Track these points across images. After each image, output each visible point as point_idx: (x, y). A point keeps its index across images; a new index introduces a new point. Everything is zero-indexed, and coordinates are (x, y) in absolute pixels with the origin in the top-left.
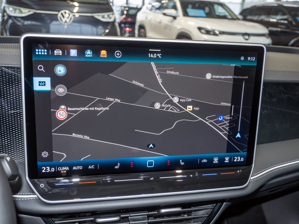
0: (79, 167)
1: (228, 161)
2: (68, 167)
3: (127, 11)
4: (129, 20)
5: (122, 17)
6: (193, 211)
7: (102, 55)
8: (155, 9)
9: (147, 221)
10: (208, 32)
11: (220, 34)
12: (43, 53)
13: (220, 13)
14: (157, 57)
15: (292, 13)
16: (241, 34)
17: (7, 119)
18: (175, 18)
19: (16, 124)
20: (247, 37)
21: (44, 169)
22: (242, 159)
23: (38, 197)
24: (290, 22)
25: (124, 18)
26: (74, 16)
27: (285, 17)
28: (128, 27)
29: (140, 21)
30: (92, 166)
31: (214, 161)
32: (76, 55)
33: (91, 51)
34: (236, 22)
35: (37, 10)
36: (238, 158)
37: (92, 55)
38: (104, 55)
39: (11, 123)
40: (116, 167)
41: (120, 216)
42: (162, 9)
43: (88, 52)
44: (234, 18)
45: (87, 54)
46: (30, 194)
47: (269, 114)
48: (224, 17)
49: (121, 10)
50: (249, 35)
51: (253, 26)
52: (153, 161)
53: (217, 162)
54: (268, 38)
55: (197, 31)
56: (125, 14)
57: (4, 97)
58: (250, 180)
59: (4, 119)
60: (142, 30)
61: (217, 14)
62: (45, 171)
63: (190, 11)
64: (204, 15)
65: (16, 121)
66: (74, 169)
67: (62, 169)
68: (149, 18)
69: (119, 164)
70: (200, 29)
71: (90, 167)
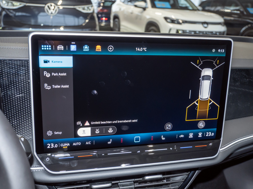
0: (78, 143)
1: (201, 136)
2: (69, 144)
3: (103, 3)
4: (105, 11)
5: (99, 8)
6: (171, 177)
7: (98, 49)
8: (127, 2)
9: (134, 186)
10: (173, 21)
11: (183, 23)
12: (48, 49)
13: (182, 4)
14: (143, 50)
15: (244, 4)
16: (201, 23)
17: (17, 104)
18: (144, 9)
19: (24, 108)
20: (206, 25)
21: (49, 145)
22: (213, 134)
23: (44, 169)
24: (242, 12)
25: (101, 9)
26: (58, 8)
27: (238, 8)
28: (104, 17)
29: (115, 12)
30: (89, 142)
31: (190, 136)
32: (75, 50)
33: (88, 46)
34: (196, 12)
35: (27, 3)
36: (209, 133)
37: (89, 50)
38: (99, 49)
39: (19, 107)
40: (109, 143)
41: (111, 183)
42: (133, 2)
43: (85, 47)
44: (195, 9)
45: (84, 49)
46: (38, 167)
47: (233, 96)
48: (186, 8)
49: (98, 2)
50: (207, 23)
51: (211, 16)
52: (139, 137)
53: (192, 137)
54: (223, 26)
55: (164, 21)
56: (101, 6)
57: (14, 85)
58: (220, 151)
59: (14, 104)
60: (117, 20)
61: (180, 5)
62: (50, 147)
63: (157, 3)
64: (169, 6)
65: (24, 105)
66: (74, 145)
67: (64, 145)
68: (122, 9)
69: (111, 140)
70: (166, 18)
71: (87, 143)
